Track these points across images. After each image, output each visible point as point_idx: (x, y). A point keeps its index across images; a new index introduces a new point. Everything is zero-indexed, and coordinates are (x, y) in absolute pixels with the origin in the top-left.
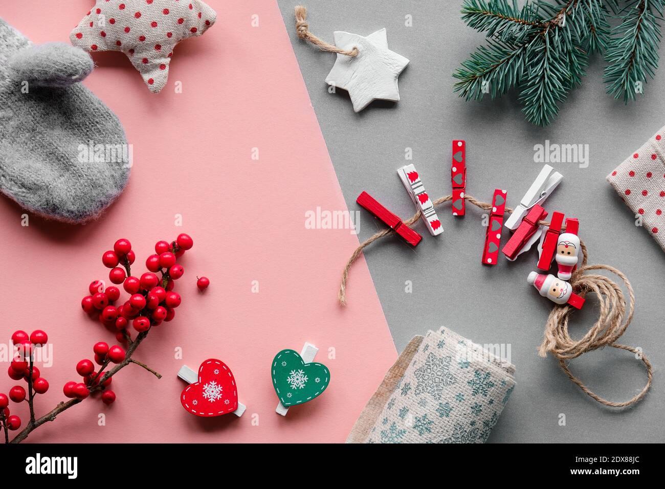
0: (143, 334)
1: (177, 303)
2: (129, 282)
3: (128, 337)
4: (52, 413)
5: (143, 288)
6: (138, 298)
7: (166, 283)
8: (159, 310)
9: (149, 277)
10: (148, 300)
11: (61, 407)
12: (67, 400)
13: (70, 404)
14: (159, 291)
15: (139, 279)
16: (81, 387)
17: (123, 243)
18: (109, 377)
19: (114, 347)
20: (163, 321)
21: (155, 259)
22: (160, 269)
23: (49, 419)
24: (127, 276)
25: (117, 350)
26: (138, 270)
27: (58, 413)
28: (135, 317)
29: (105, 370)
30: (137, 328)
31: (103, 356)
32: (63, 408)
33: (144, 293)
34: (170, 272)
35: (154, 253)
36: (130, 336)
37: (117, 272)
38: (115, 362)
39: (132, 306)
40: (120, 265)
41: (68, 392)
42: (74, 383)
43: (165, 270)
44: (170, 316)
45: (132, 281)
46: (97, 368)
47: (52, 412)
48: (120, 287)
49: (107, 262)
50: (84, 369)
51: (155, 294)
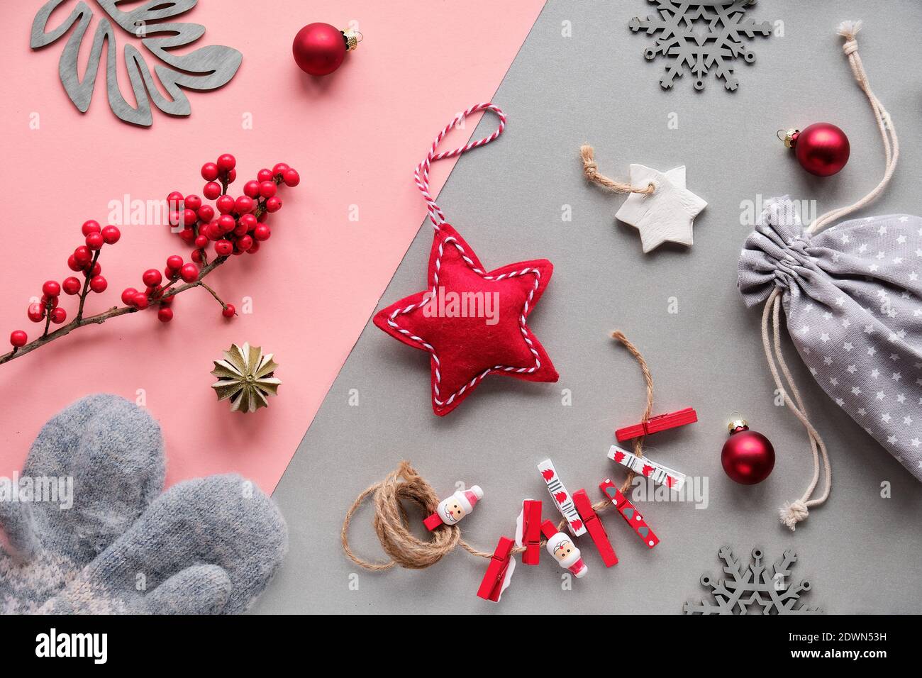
0: (221, 260)
1: (266, 236)
2: (223, 201)
3: (204, 258)
4: (102, 316)
5: (234, 210)
6: (227, 219)
7: (259, 213)
8: (245, 239)
9: (245, 201)
10: (238, 225)
11: (113, 311)
12: (122, 305)
13: (124, 311)
14: (250, 219)
15: (235, 200)
16: (141, 296)
17: (227, 158)
18: (173, 293)
19: (188, 265)
20: (245, 252)
21: (254, 186)
22: (257, 197)
23: (98, 320)
24: (222, 194)
25: (190, 269)
26: (235, 191)
27: (108, 317)
28: (219, 239)
29: (172, 286)
30: (218, 250)
31: (175, 270)
32: (115, 313)
33: (236, 216)
34: (267, 203)
35: (255, 178)
36: (206, 258)
37: (212, 187)
38: (186, 280)
39: (219, 226)
40: (217, 181)
41: (125, 298)
42: (135, 291)
43: (262, 199)
44: (254, 248)
45: (226, 200)
46: (165, 282)
47: (102, 314)
48: (212, 204)
49: (206, 174)
50: (151, 280)
51: (245, 220)
